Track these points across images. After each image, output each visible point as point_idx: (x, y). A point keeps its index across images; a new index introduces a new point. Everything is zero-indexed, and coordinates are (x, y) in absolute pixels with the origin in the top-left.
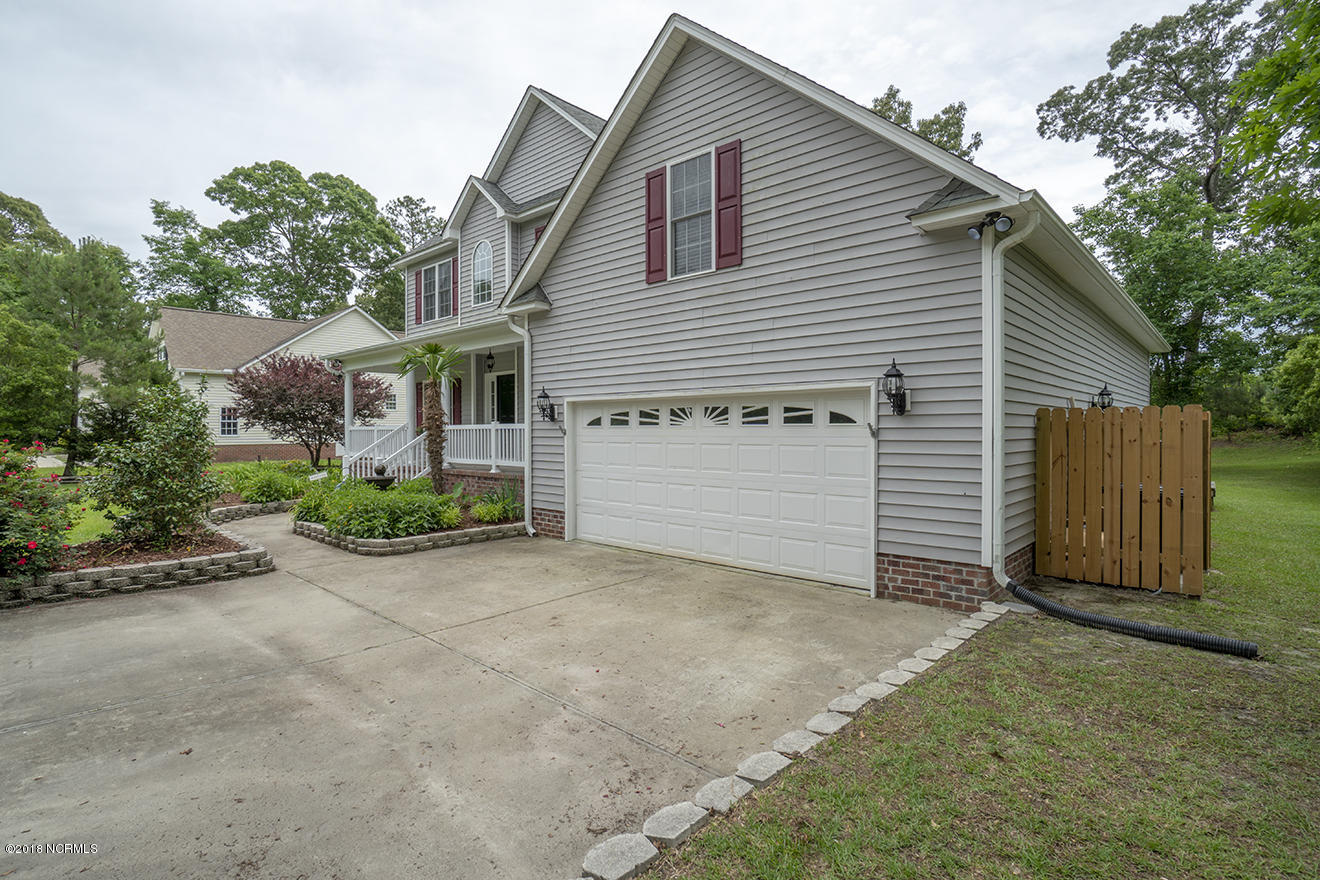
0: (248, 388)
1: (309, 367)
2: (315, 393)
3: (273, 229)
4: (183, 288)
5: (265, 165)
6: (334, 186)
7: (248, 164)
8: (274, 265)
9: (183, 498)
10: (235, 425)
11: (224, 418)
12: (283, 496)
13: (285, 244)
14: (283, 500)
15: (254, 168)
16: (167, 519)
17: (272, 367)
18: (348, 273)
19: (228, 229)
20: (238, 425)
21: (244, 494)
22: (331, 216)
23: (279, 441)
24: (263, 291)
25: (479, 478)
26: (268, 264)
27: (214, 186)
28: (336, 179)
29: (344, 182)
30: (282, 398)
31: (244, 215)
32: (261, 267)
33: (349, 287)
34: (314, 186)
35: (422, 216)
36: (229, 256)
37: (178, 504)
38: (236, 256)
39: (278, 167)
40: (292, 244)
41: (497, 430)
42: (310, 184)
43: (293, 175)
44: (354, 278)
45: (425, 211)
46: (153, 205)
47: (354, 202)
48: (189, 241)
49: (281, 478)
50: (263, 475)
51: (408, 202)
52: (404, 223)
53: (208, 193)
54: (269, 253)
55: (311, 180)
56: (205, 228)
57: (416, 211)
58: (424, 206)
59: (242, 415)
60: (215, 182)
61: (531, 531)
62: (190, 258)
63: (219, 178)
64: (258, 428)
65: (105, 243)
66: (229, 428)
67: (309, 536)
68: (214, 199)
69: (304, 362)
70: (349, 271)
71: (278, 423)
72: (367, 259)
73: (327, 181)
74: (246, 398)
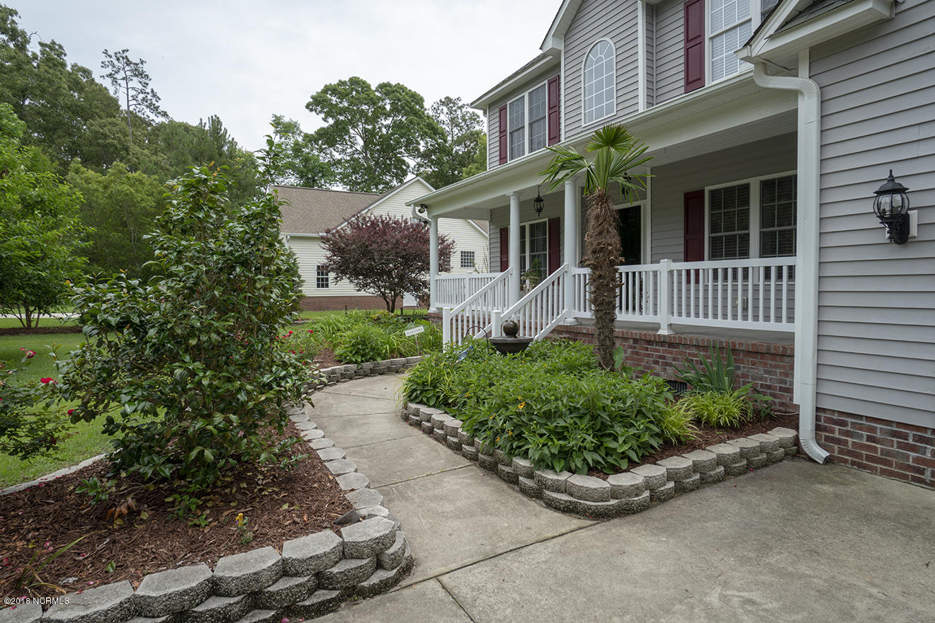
0: (337, 245)
1: (386, 225)
2: (392, 248)
3: (351, 131)
4: (292, 180)
5: (345, 82)
6: (393, 92)
7: (334, 82)
8: (352, 159)
9: (228, 403)
10: (327, 279)
11: (318, 274)
12: (379, 355)
13: (360, 142)
14: (379, 360)
15: (338, 85)
16: (194, 454)
17: (356, 227)
18: (404, 162)
19: (322, 134)
20: (330, 279)
21: (338, 351)
22: (391, 118)
23: (362, 293)
24: (344, 179)
25: (636, 341)
26: (348, 158)
27: (311, 100)
28: (395, 86)
29: (400, 88)
30: (366, 253)
31: (331, 121)
32: (343, 161)
33: (405, 173)
34: (379, 95)
35: (459, 112)
36: (322, 154)
37: (218, 418)
38: (326, 154)
39: (355, 82)
40: (365, 142)
41: (671, 272)
42: (377, 93)
43: (364, 86)
44: (408, 167)
45: (460, 108)
46: (274, 119)
47: (409, 102)
48: (296, 143)
49: (376, 332)
50: (359, 329)
51: (448, 101)
52: (445, 119)
53: (307, 107)
54: (349, 151)
55: (377, 90)
56: (306, 134)
57: (454, 109)
58: (460, 104)
59: (333, 270)
60: (312, 97)
61: (820, 453)
62: (296, 156)
63: (315, 94)
64: (345, 281)
65: (243, 149)
66: (322, 283)
67: (430, 432)
68: (311, 110)
69: (382, 222)
70: (404, 161)
71: (361, 277)
72: (418, 150)
73: (388, 88)
74: (335, 255)
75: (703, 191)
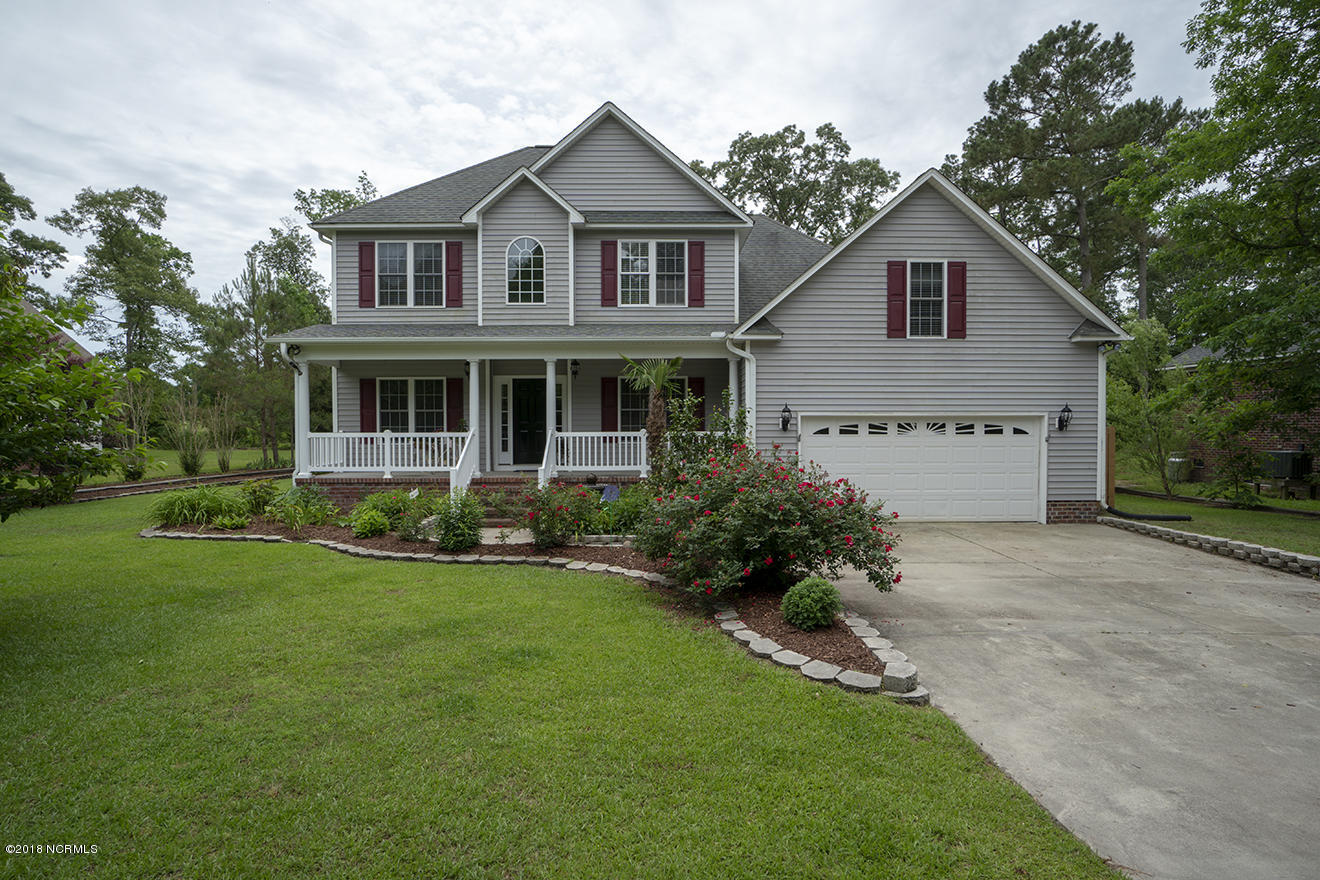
75: (617, 379)
